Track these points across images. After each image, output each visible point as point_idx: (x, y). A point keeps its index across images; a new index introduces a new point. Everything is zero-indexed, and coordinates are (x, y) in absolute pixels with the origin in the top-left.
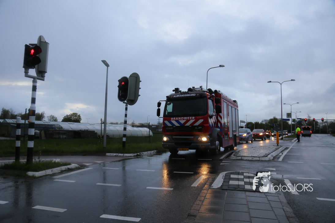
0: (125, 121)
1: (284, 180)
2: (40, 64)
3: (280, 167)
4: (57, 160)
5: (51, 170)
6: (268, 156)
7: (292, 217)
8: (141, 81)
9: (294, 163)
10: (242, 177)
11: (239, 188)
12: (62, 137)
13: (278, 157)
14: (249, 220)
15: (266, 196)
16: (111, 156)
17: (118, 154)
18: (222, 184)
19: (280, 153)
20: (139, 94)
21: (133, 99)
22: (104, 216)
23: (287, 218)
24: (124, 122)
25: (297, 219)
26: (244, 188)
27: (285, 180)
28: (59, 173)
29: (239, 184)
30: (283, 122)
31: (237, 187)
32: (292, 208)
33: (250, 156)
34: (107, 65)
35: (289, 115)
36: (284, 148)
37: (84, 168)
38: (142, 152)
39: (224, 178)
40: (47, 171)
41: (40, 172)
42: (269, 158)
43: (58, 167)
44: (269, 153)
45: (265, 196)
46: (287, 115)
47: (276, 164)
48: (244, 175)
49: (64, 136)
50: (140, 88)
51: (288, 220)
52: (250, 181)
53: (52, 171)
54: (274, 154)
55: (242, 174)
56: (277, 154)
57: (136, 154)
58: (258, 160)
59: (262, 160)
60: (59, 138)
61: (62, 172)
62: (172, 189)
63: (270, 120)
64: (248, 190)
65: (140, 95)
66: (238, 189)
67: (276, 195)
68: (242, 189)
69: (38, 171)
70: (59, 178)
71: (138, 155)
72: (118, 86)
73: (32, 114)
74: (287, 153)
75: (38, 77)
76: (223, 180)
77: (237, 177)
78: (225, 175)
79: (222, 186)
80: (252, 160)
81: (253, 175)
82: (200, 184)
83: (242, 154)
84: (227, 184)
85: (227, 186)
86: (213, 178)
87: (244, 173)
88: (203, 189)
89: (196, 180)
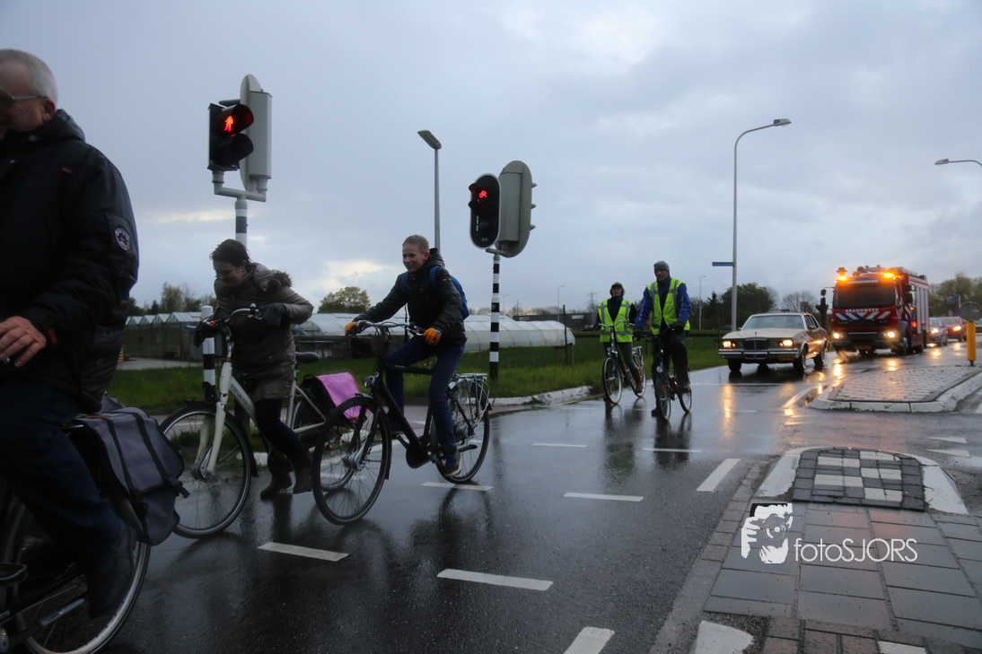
0: (493, 304)
2: (251, 156)
6: (939, 399)
8: (534, 186)
10: (855, 463)
11: (846, 496)
13: (973, 400)
14: (881, 595)
15: (936, 522)
18: (790, 485)
19: (979, 390)
20: (532, 223)
21: (512, 237)
22: (448, 574)
24: (490, 306)
26: (864, 498)
29: (847, 484)
31: (837, 494)
33: (880, 399)
34: (435, 144)
38: (545, 391)
39: (797, 466)
42: (943, 404)
44: (942, 390)
45: (931, 523)
47: (968, 423)
48: (862, 457)
50: (534, 206)
52: (882, 477)
54: (960, 392)
55: (856, 453)
56: (969, 393)
57: (528, 399)
58: (907, 413)
59: (920, 411)
62: (639, 499)
63: (943, 284)
64: (875, 504)
65: (533, 228)
66: (844, 501)
67: (971, 521)
68: (856, 501)
71: (534, 401)
72: (470, 205)
75: (248, 193)
76: (793, 472)
77: (840, 464)
78: (799, 456)
79: (791, 490)
80: (887, 410)
81: (891, 458)
82: (721, 484)
83: (851, 393)
84: (806, 484)
85: (809, 491)
86: (761, 467)
87: (861, 452)
88: (734, 498)
89: (711, 471)
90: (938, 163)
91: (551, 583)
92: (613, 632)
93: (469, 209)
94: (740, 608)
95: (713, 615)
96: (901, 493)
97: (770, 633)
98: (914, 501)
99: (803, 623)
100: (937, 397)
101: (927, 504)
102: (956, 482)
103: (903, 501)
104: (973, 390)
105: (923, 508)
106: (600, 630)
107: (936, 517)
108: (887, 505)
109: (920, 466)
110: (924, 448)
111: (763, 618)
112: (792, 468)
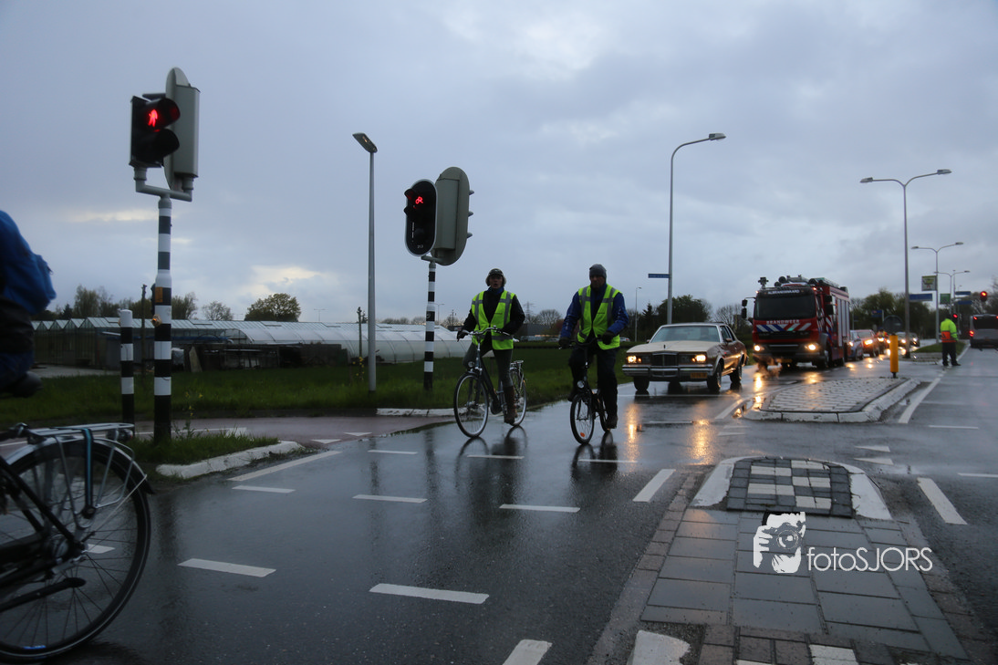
0: (428, 313)
1: (917, 482)
2: (176, 153)
3: (904, 440)
4: (239, 429)
5: (223, 458)
6: (864, 409)
7: (946, 593)
8: (472, 193)
9: (948, 430)
10: (786, 472)
11: (778, 504)
12: (247, 364)
13: (896, 410)
14: (812, 600)
15: (863, 528)
16: (391, 416)
17: (411, 410)
18: (724, 494)
19: (901, 400)
20: (469, 231)
21: (448, 244)
22: (380, 588)
23: (932, 596)
24: (425, 316)
25: (964, 600)
26: (795, 506)
27: (919, 479)
28: (247, 466)
29: (779, 493)
30: (911, 304)
31: (770, 502)
32: (945, 565)
33: (810, 410)
34: (371, 148)
35: (930, 282)
36: (914, 386)
37: (316, 453)
39: (731, 475)
40: (211, 460)
41: (193, 466)
42: (868, 414)
43: (244, 450)
44: (868, 401)
45: (858, 529)
46: (923, 281)
47: (892, 432)
48: (793, 466)
49: (254, 363)
50: (471, 214)
51: (936, 601)
52: (812, 485)
53: (226, 461)
54: (884, 402)
55: (787, 463)
56: (892, 403)
58: (835, 423)
59: (847, 420)
60: (240, 368)
61: (254, 465)
62: (576, 510)
63: (868, 299)
65: (470, 235)
67: (895, 526)
69: (188, 464)
70: (245, 483)
72: (406, 210)
73: (161, 301)
74: (926, 399)
75: (173, 192)
76: (728, 481)
77: (773, 473)
78: (733, 466)
79: (725, 499)
80: (816, 420)
81: (820, 467)
82: (657, 494)
83: (781, 403)
84: (740, 493)
85: (742, 501)
86: (696, 478)
87: (793, 462)
88: (670, 508)
89: (647, 482)
90: (863, 181)
91: (487, 596)
92: (550, 644)
93: (404, 216)
94: (677, 616)
95: (650, 624)
96: (830, 500)
97: (707, 639)
98: (843, 508)
99: (738, 629)
100: (863, 407)
101: (855, 511)
102: (881, 489)
103: (832, 508)
104: (896, 401)
105: (851, 515)
106: (538, 642)
107: (862, 523)
108: (817, 512)
109: (848, 474)
110: (851, 457)
111: (699, 626)
112: (727, 478)
